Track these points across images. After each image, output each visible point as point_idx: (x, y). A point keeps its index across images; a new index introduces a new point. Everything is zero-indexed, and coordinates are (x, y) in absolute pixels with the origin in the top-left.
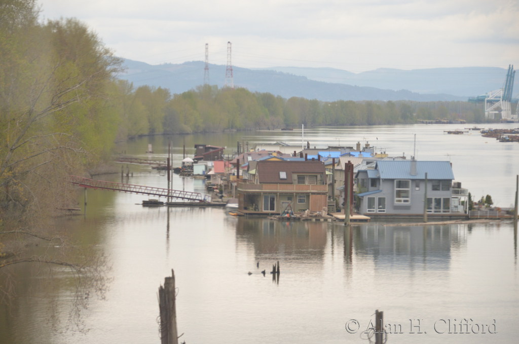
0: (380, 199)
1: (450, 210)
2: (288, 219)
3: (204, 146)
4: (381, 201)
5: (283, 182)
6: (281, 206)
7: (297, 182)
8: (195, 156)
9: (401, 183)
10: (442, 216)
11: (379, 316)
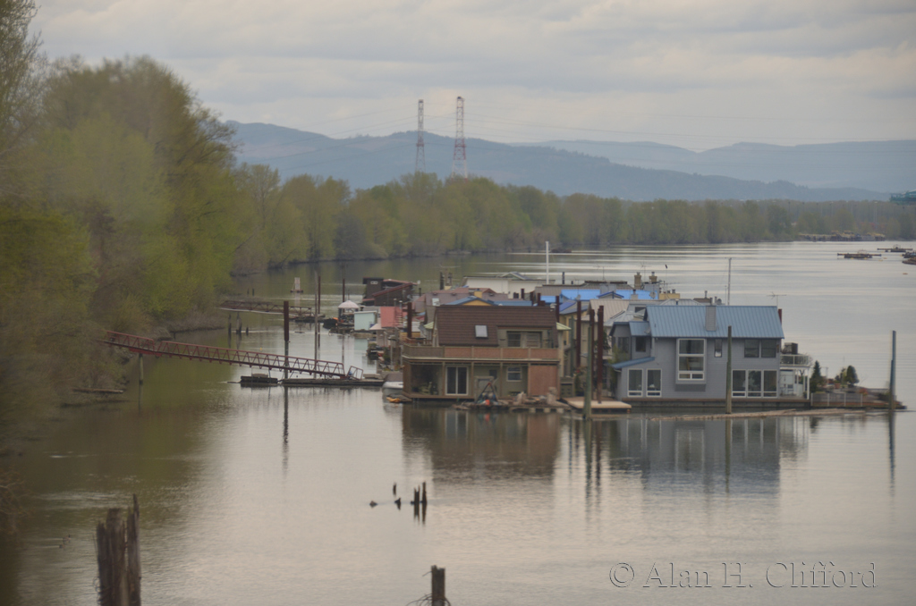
0: (651, 373)
1: (777, 392)
2: (488, 409)
3: (380, 280)
4: (654, 377)
5: (481, 342)
6: (477, 385)
7: (505, 343)
8: (365, 298)
9: (691, 345)
10: (763, 402)
11: (438, 576)
